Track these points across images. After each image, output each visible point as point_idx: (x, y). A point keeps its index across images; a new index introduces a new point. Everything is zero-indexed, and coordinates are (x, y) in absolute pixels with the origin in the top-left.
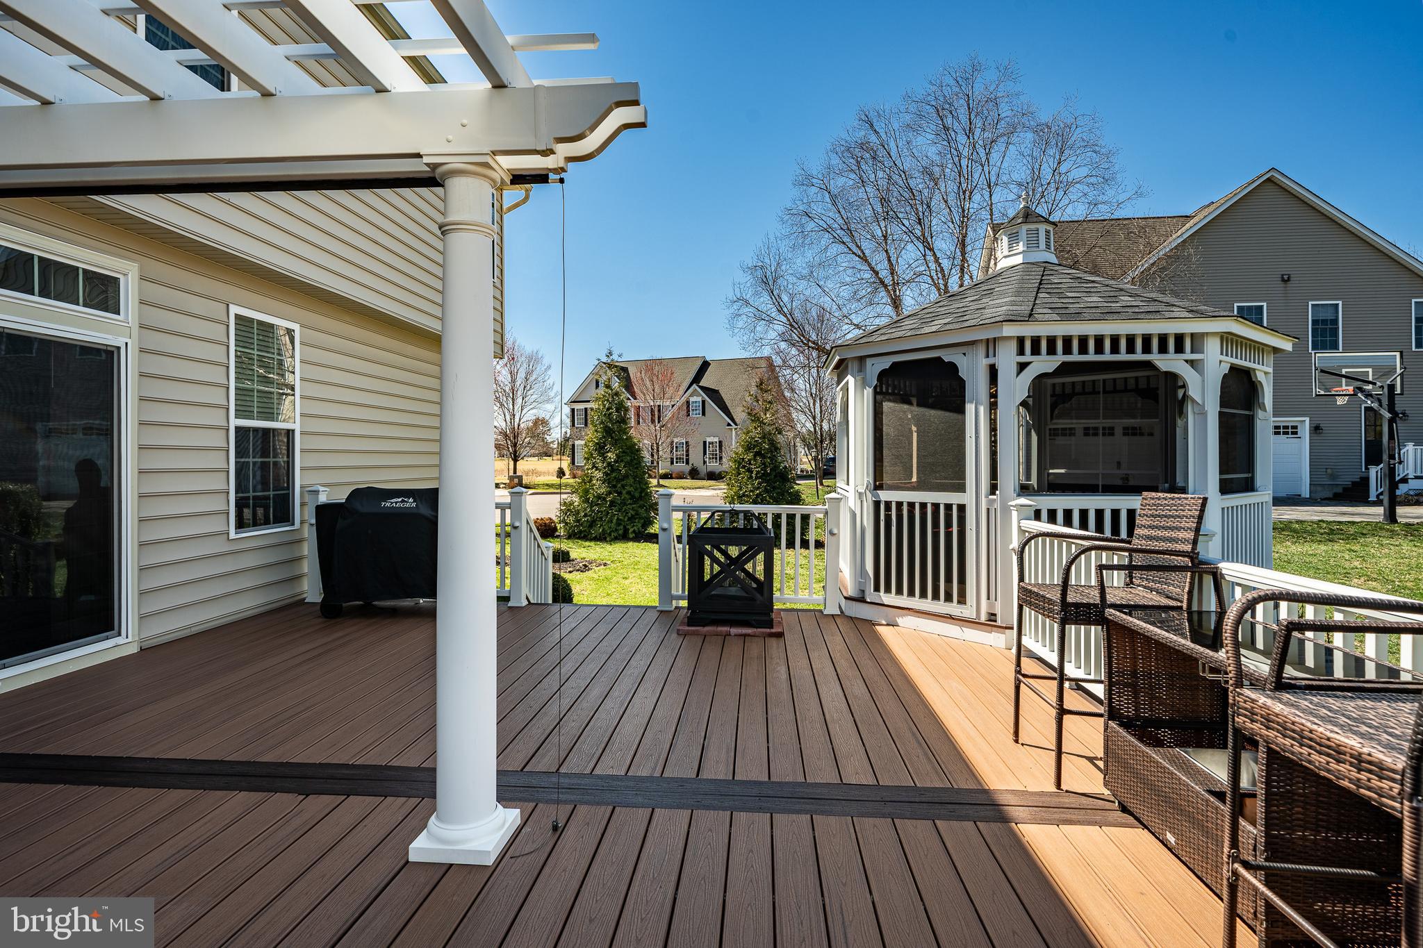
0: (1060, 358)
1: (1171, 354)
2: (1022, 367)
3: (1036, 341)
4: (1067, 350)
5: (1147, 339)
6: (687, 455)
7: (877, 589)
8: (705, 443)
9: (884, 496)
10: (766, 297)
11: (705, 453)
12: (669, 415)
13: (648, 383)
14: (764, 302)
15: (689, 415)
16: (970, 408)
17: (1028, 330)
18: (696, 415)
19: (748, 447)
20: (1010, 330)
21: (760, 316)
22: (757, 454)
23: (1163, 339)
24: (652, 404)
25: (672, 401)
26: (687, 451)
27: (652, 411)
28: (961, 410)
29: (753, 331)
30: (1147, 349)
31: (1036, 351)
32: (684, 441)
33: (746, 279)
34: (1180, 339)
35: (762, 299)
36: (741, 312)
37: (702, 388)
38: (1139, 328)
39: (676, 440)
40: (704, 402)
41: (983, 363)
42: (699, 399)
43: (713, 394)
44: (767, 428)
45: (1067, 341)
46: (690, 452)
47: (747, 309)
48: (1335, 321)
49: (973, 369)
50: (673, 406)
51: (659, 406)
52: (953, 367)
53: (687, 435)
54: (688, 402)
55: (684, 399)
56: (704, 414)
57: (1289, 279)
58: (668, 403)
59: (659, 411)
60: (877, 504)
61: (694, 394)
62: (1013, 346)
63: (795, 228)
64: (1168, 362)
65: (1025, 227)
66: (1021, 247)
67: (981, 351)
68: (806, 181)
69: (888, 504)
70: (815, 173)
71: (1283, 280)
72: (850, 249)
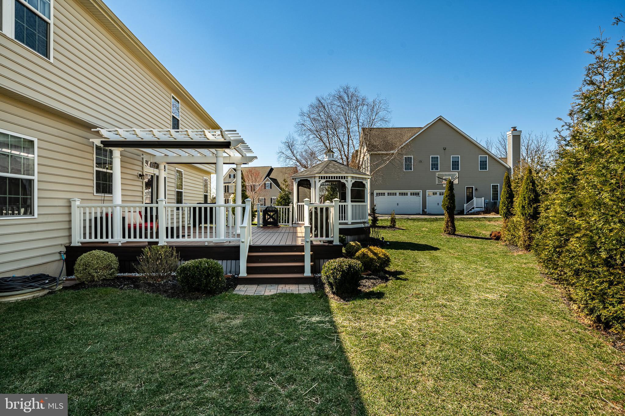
0: (326, 180)
1: (343, 179)
2: (320, 181)
3: (322, 177)
4: (327, 178)
5: (339, 177)
6: (265, 203)
7: (298, 221)
8: (271, 199)
9: (299, 204)
10: (290, 151)
11: (271, 203)
12: (258, 188)
13: (250, 177)
14: (289, 153)
15: (265, 188)
16: (312, 188)
17: (320, 175)
18: (268, 188)
19: (281, 198)
20: (316, 175)
21: (288, 157)
22: (284, 199)
23: (342, 177)
24: (251, 184)
25: (259, 184)
26: (265, 202)
27: (251, 187)
28: (310, 189)
29: (285, 162)
30: (339, 178)
31: (322, 179)
32: (263, 198)
33: (283, 146)
34: (344, 177)
35: (288, 152)
36: (281, 156)
37: (270, 178)
38: (338, 175)
39: (260, 198)
40: (271, 184)
41: (314, 180)
42: (269, 182)
43: (275, 181)
44: (287, 193)
45: (327, 177)
46: (266, 202)
47: (283, 155)
48: (458, 162)
49: (312, 181)
50: (259, 185)
51: (254, 185)
52: (309, 181)
53: (264, 196)
54: (265, 184)
55: (263, 182)
56: (271, 188)
57: (445, 149)
58: (257, 184)
59: (254, 187)
60: (298, 205)
61: (267, 180)
62: (318, 178)
63: (300, 128)
64: (343, 181)
65: (328, 153)
66: (327, 157)
67: (313, 178)
68: (302, 114)
69: (300, 205)
70: (305, 112)
71: (444, 149)
72: (317, 136)
